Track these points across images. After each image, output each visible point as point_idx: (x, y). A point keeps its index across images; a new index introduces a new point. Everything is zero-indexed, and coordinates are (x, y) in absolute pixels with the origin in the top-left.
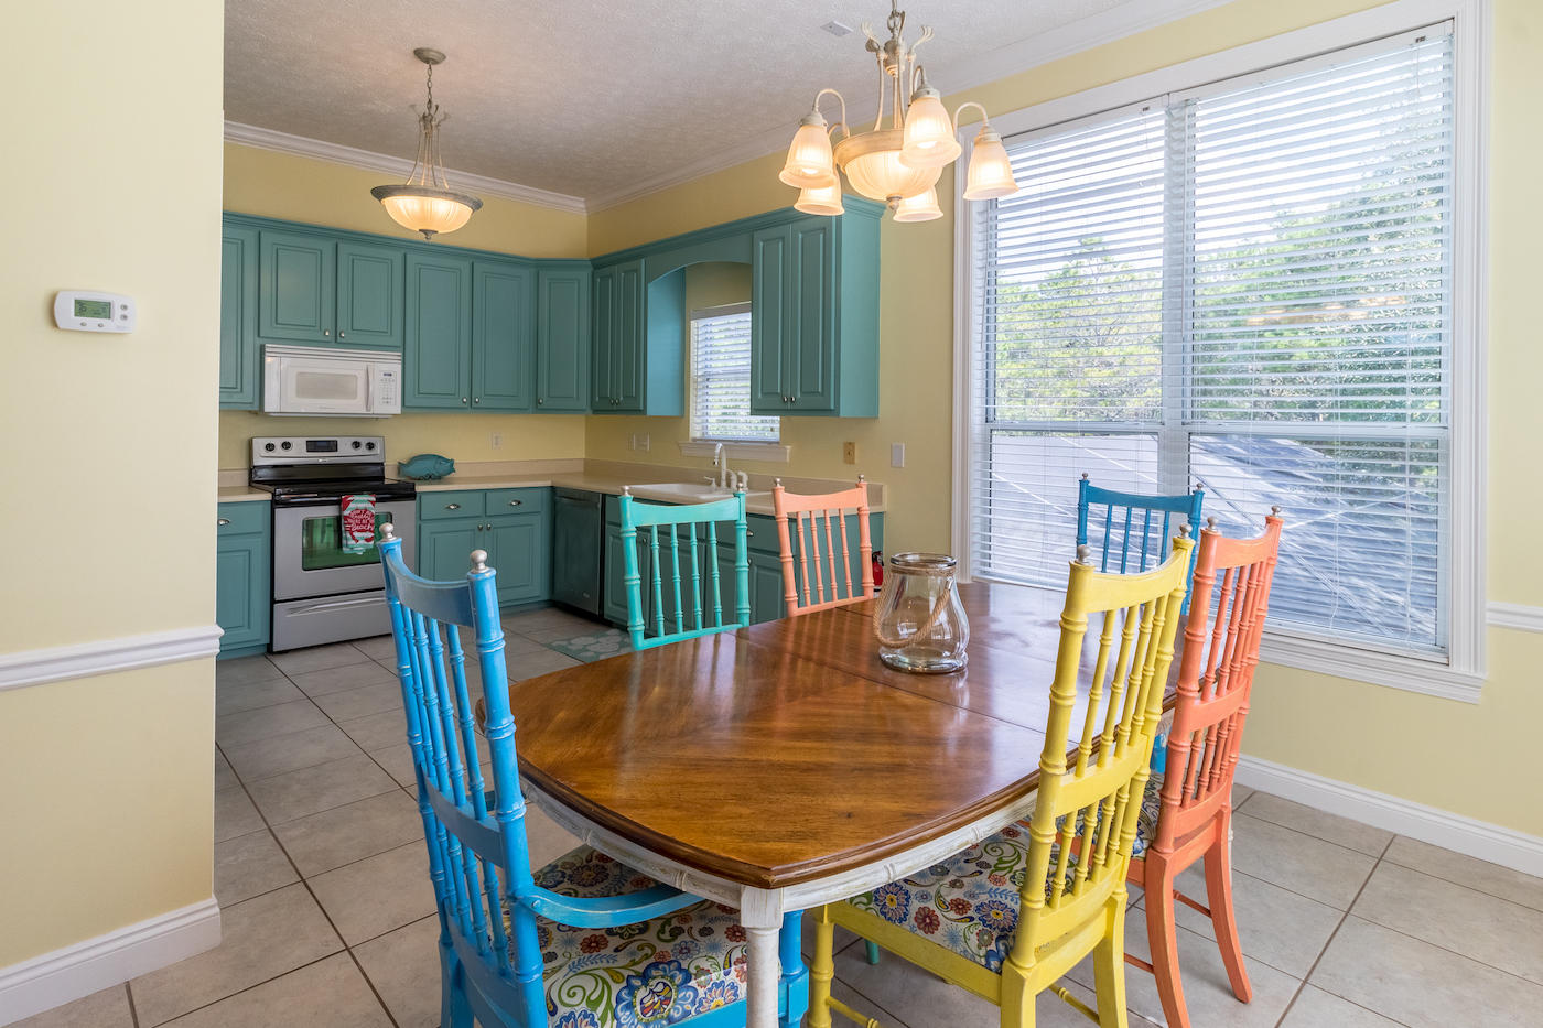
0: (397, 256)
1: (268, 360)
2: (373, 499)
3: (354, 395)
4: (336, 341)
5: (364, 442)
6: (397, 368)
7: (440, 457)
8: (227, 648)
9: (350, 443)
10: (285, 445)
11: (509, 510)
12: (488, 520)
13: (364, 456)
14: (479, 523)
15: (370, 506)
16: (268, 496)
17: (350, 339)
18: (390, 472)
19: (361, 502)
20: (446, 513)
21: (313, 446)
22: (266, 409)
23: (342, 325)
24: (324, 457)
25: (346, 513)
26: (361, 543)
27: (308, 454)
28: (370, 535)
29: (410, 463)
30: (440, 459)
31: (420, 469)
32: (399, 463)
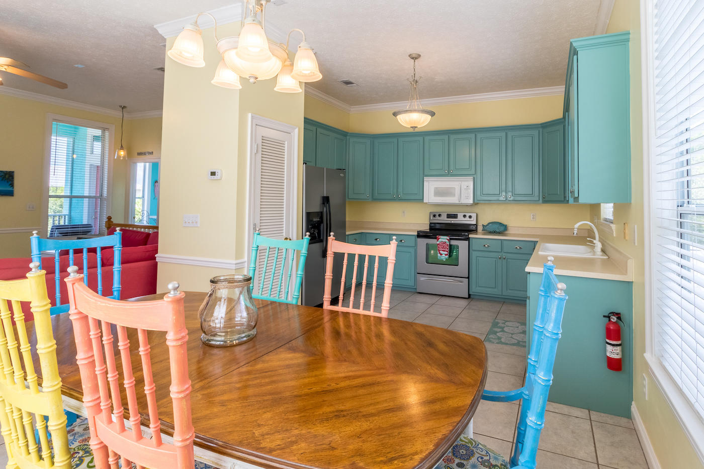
0: (473, 136)
1: (425, 183)
2: (448, 238)
3: (454, 195)
4: (449, 174)
5: (468, 215)
6: (471, 184)
8: (395, 285)
9: (462, 216)
10: (440, 215)
11: (516, 251)
12: (504, 254)
13: (467, 221)
14: (499, 255)
15: (447, 241)
16: (416, 234)
17: (455, 173)
18: (480, 228)
19: (444, 239)
20: (483, 248)
21: (449, 216)
22: (424, 202)
23: (452, 168)
24: (453, 221)
25: (438, 243)
26: (444, 256)
27: (444, 219)
28: (447, 253)
29: (487, 225)
30: (500, 224)
31: (491, 228)
32: (483, 225)
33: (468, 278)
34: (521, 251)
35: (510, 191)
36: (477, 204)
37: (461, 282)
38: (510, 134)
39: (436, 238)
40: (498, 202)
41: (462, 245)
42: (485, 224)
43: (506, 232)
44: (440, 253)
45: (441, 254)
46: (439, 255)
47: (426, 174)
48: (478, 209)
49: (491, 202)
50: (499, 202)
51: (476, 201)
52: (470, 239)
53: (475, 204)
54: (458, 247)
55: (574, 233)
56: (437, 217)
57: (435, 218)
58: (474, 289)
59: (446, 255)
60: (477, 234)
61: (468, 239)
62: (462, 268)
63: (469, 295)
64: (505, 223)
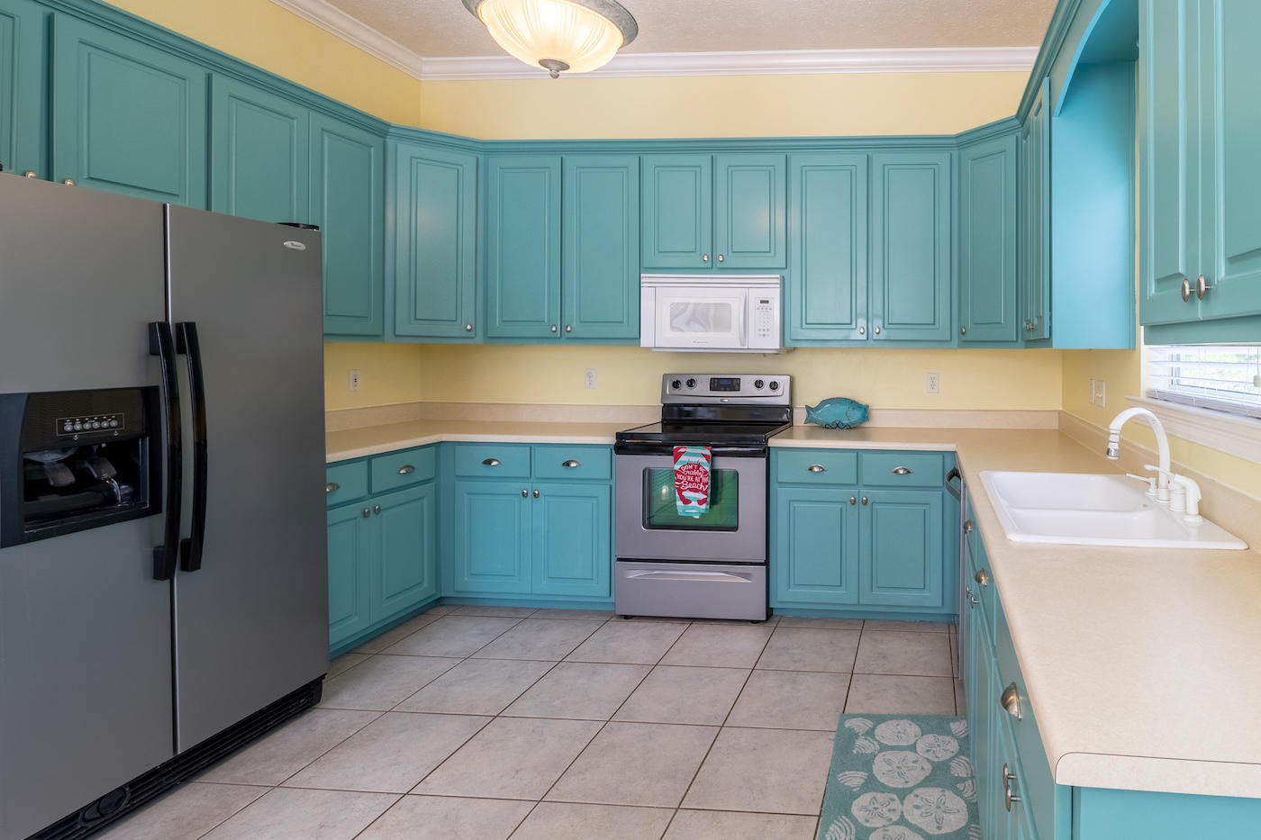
0: (778, 160)
1: (644, 290)
2: (707, 452)
3: (728, 327)
4: (713, 266)
5: (767, 380)
6: (774, 295)
7: (853, 402)
9: (752, 384)
10: (691, 383)
11: (894, 480)
12: (863, 491)
13: (766, 397)
14: (851, 493)
15: (703, 460)
16: (612, 440)
17: (730, 263)
18: (800, 417)
19: (694, 456)
20: (809, 478)
21: (717, 384)
22: (642, 346)
23: (721, 247)
24: (727, 397)
25: (677, 467)
26: (694, 506)
27: (702, 392)
28: (702, 496)
29: (818, 408)
30: (853, 404)
31: (829, 415)
32: (807, 407)
33: (767, 563)
34: (911, 480)
35: (877, 316)
36: (792, 350)
37: (746, 576)
38: (879, 159)
39: (671, 453)
40: (844, 344)
41: (749, 471)
42: (814, 404)
43: (867, 425)
44: (682, 498)
45: (686, 502)
46: (679, 503)
47: (646, 263)
48: (795, 364)
49: (830, 344)
50: (848, 346)
51: (789, 344)
52: (772, 452)
53: (787, 350)
54: (736, 475)
55: (1108, 451)
56: (684, 389)
57: (677, 391)
58: (785, 595)
59: (703, 502)
60: (790, 437)
61: (765, 452)
62: (748, 538)
63: (770, 612)
64: (863, 400)
